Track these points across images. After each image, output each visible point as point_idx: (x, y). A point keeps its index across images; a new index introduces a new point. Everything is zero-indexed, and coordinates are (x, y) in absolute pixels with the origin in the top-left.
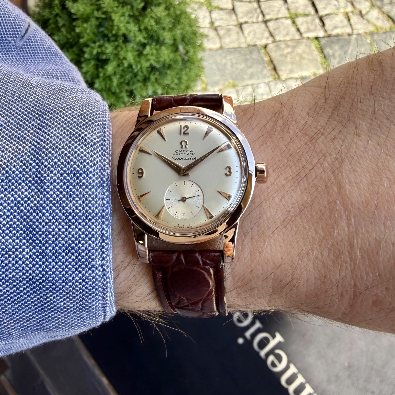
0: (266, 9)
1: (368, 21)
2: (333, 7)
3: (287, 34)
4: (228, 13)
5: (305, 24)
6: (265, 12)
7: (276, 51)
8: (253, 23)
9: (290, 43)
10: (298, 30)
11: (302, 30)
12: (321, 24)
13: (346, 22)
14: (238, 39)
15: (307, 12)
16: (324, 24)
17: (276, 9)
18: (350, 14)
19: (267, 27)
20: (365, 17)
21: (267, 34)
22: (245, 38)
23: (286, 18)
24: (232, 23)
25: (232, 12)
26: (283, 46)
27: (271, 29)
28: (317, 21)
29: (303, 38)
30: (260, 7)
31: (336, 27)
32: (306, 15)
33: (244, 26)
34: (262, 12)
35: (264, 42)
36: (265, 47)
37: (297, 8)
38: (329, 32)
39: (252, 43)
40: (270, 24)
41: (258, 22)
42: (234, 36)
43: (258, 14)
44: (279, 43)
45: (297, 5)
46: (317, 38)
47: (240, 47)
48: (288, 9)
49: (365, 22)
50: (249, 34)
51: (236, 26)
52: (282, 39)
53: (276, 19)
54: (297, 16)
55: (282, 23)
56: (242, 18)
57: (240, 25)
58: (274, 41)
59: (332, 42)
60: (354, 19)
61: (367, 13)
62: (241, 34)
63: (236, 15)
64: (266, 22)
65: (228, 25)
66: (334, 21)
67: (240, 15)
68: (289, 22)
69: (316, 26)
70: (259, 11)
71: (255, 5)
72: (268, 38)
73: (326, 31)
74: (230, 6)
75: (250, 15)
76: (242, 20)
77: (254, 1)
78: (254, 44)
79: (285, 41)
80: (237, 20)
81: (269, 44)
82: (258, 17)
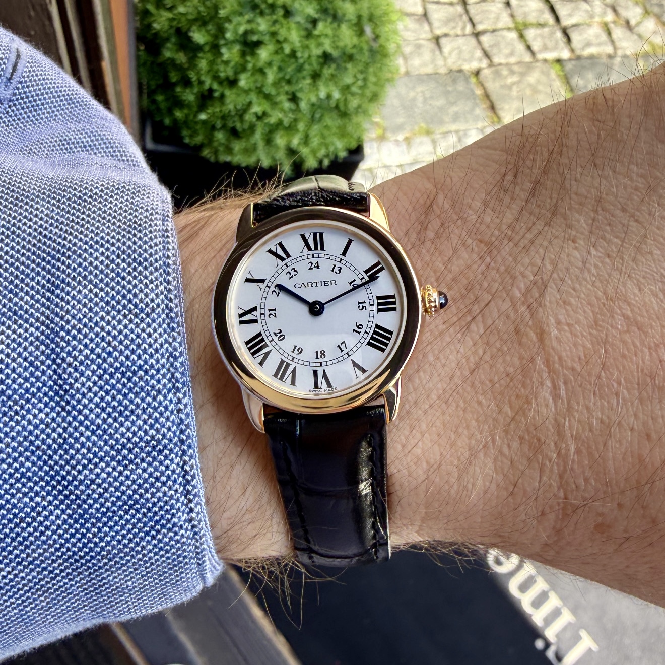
0: (477, 14)
1: (640, 36)
2: (584, 14)
3: (512, 54)
4: (418, 20)
5: (539, 39)
6: (476, 19)
7: (494, 80)
8: (458, 36)
9: (516, 68)
10: (529, 48)
11: (536, 47)
12: (565, 40)
13: (604, 37)
14: (433, 61)
15: (542, 21)
16: (569, 40)
17: (493, 15)
18: (612, 26)
19: (479, 43)
20: (636, 29)
21: (479, 54)
22: (445, 59)
23: (509, 29)
24: (424, 36)
25: (424, 18)
26: (505, 72)
27: (486, 45)
28: (559, 35)
29: (537, 61)
30: (467, 12)
31: (588, 44)
32: (541, 25)
33: (443, 41)
34: (470, 20)
35: (475, 65)
36: (477, 73)
37: (525, 14)
38: (578, 52)
39: (455, 68)
40: (484, 39)
41: (464, 35)
42: (427, 56)
43: (464, 23)
44: (500, 67)
45: (526, 9)
46: (559, 61)
47: (436, 73)
48: (512, 16)
49: (636, 37)
50: (450, 53)
51: (429, 40)
52: (503, 61)
53: (494, 31)
54: (526, 25)
55: (503, 37)
56: (439, 28)
57: (437, 40)
58: (491, 65)
59: (583, 67)
60: (618, 33)
61: (638, 24)
62: (437, 53)
63: (430, 23)
64: (477, 35)
65: (418, 39)
66: (585, 36)
67: (436, 24)
68: (514, 35)
69: (557, 43)
70: (465, 18)
71: (459, 9)
72: (480, 60)
73: (572, 51)
74: (420, 10)
75: (452, 24)
76: (438, 32)
77: (458, 3)
78: (459, 68)
79: (507, 65)
80: (432, 31)
81: (484, 68)
82: (464, 28)
